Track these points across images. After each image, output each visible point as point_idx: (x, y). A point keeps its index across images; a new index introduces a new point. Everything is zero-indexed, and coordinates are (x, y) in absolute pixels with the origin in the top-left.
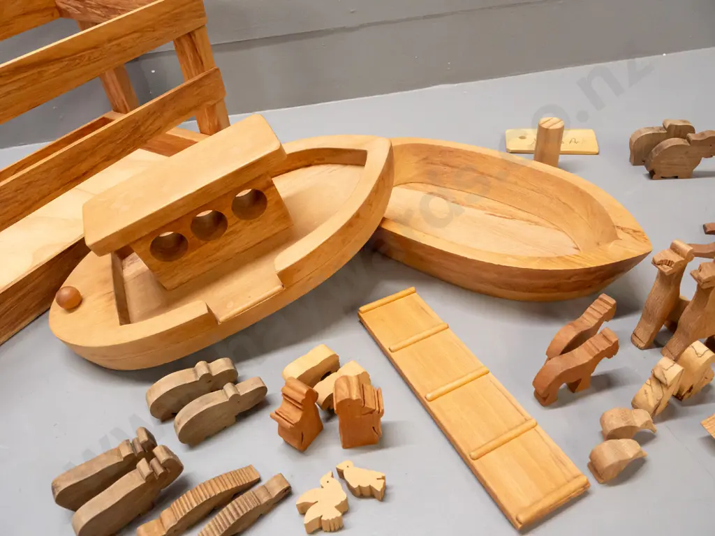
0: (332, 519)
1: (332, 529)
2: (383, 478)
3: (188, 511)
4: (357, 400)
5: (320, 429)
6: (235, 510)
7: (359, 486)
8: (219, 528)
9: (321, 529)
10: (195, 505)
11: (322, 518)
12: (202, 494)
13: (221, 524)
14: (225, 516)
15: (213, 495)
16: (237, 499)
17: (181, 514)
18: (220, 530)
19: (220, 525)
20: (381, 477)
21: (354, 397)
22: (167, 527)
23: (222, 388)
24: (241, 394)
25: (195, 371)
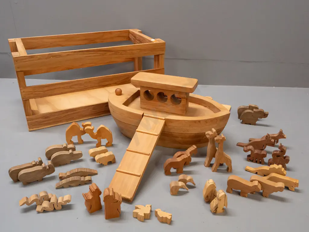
4: (112, 196)
21: (111, 195)
23: (69, 151)
24: (74, 153)
25: (62, 145)
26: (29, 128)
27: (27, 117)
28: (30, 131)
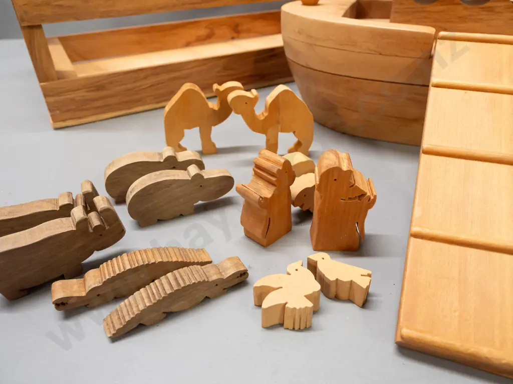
0: (300, 309)
1: (296, 328)
2: (369, 275)
3: (118, 272)
4: (349, 171)
5: (288, 230)
6: (176, 279)
7: (337, 279)
8: (151, 295)
9: (281, 325)
10: (128, 267)
11: (287, 306)
12: (140, 258)
13: (154, 291)
14: (162, 284)
15: (153, 261)
16: (180, 270)
17: (109, 274)
18: (152, 299)
19: (153, 294)
20: (366, 274)
21: (344, 168)
22: (89, 287)
23: (185, 169)
24: (205, 177)
25: (160, 154)
26: (55, 119)
27: (42, 84)
28: (56, 129)
